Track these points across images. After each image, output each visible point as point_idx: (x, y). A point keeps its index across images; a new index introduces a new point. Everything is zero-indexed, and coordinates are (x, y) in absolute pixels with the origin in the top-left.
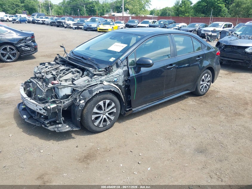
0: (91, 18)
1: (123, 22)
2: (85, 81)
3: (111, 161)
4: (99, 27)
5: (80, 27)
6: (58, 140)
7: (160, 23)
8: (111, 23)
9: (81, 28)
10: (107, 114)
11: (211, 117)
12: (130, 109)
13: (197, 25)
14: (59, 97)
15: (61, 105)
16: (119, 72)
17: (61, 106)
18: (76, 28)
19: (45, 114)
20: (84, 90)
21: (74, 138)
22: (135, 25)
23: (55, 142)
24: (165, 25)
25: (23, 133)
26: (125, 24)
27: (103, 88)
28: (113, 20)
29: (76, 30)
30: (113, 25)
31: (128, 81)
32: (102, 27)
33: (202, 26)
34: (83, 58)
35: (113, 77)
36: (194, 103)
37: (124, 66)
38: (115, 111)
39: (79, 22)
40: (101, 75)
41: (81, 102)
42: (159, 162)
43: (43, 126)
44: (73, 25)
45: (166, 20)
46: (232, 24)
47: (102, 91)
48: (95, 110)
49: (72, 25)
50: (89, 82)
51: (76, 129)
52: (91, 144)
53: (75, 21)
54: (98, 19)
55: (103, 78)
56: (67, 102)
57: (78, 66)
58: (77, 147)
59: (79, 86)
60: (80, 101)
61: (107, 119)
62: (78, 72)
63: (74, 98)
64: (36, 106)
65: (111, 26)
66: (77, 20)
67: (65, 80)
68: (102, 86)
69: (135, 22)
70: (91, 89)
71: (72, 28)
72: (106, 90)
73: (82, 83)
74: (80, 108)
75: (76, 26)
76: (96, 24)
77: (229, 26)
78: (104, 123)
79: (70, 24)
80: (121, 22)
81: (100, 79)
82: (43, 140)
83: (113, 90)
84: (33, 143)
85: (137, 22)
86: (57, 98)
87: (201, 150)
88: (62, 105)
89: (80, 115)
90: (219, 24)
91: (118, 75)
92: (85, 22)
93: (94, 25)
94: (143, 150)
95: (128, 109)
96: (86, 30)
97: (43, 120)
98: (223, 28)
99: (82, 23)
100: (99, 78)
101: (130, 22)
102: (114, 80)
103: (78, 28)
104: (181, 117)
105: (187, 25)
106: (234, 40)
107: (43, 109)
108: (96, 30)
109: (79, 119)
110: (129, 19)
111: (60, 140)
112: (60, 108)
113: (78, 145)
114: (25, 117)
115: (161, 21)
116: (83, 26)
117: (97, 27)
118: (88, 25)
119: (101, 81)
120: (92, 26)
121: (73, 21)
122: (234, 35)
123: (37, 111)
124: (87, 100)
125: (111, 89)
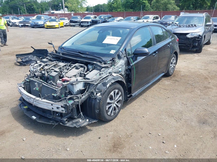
0: (37, 16)
1: (66, 19)
2: (96, 75)
3: (139, 145)
4: (46, 24)
5: (26, 24)
6: (77, 136)
7: (100, 18)
8: (57, 20)
9: (28, 26)
10: (116, 103)
11: (190, 93)
12: (130, 95)
13: (132, 18)
14: (73, 93)
15: (78, 100)
16: (122, 63)
17: (78, 102)
18: (22, 26)
19: (64, 112)
20: (98, 83)
21: (90, 130)
22: (78, 20)
23: (74, 137)
24: (105, 19)
25: (35, 134)
26: (68, 20)
27: (113, 79)
28: (57, 17)
29: (23, 28)
30: (59, 21)
31: (128, 70)
32: (48, 24)
33: (136, 19)
34: (80, 53)
35: (118, 68)
36: (169, 83)
37: (124, 57)
38: (121, 99)
39: (24, 20)
40: (107, 67)
41: (98, 95)
42: (178, 138)
43: (61, 124)
44: (20, 23)
45: (106, 15)
46: (158, 16)
47: (114, 82)
48: (109, 101)
49: (18, 23)
50: (100, 75)
51: (94, 121)
52: (110, 133)
53: (20, 19)
54: (44, 17)
55: (110, 70)
56: (84, 97)
57: (78, 61)
58: (99, 138)
59: (94, 80)
60: (96, 94)
61: (116, 107)
62: (81, 67)
63: (91, 92)
64: (52, 105)
65: (57, 23)
66: (22, 19)
67: (74, 76)
68: (112, 77)
69: (78, 18)
70: (104, 81)
71: (18, 26)
72: (116, 80)
73: (95, 77)
74: (98, 101)
75: (22, 24)
76: (43, 22)
77: (157, 18)
78: (115, 111)
79: (16, 23)
80: (65, 19)
81: (109, 71)
82: (62, 138)
83: (120, 80)
84: (53, 143)
85: (79, 18)
86: (72, 94)
87: (203, 122)
88: (80, 100)
89: (98, 108)
90: (149, 17)
91: (121, 66)
92: (30, 20)
93: (40, 22)
94: (159, 130)
95: (129, 96)
96: (33, 27)
97: (59, 118)
98: (153, 20)
99: (28, 21)
100: (107, 71)
101: (73, 18)
102: (118, 71)
103: (25, 26)
104: (169, 96)
105: (124, 18)
106: (175, 29)
107: (62, 107)
108: (43, 27)
109: (98, 112)
110: (71, 15)
111: (79, 135)
112: (78, 103)
113: (100, 136)
114: (34, 117)
115: (101, 16)
116: (30, 23)
117: (44, 24)
118: (35, 23)
119: (110, 73)
120: (39, 24)
121: (18, 19)
122: (175, 24)
123: (53, 110)
124: (102, 92)
125: (119, 79)
